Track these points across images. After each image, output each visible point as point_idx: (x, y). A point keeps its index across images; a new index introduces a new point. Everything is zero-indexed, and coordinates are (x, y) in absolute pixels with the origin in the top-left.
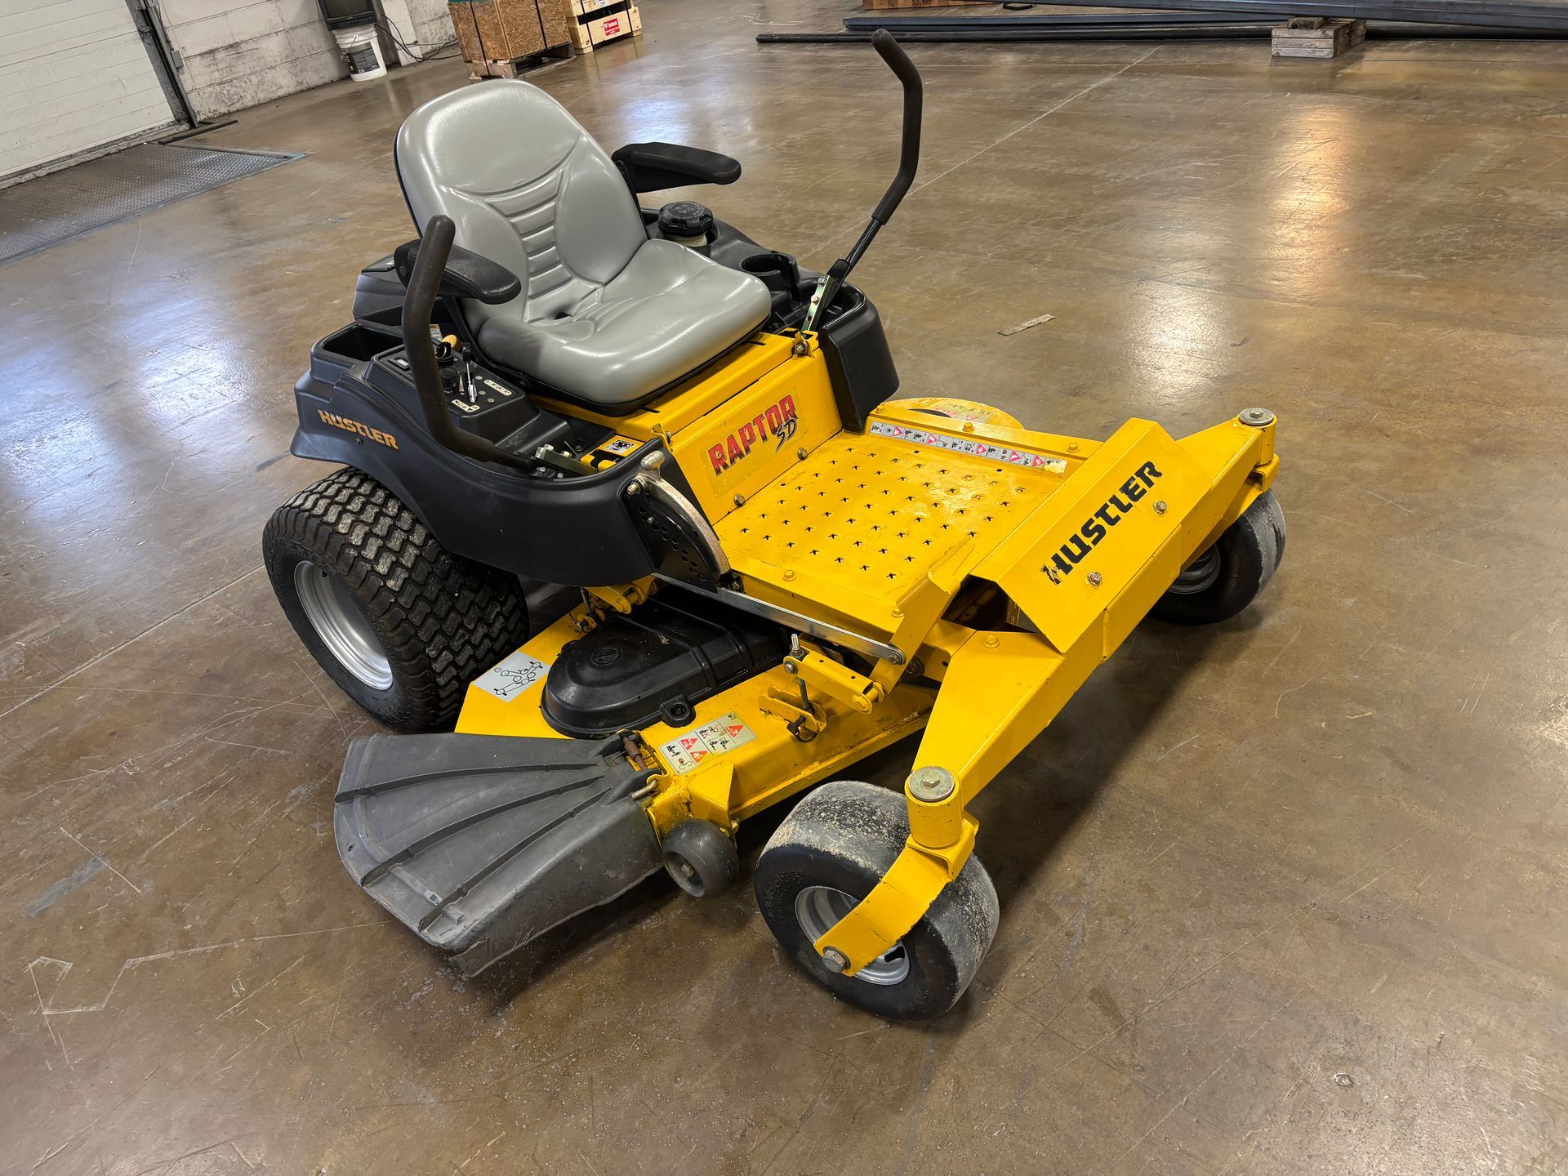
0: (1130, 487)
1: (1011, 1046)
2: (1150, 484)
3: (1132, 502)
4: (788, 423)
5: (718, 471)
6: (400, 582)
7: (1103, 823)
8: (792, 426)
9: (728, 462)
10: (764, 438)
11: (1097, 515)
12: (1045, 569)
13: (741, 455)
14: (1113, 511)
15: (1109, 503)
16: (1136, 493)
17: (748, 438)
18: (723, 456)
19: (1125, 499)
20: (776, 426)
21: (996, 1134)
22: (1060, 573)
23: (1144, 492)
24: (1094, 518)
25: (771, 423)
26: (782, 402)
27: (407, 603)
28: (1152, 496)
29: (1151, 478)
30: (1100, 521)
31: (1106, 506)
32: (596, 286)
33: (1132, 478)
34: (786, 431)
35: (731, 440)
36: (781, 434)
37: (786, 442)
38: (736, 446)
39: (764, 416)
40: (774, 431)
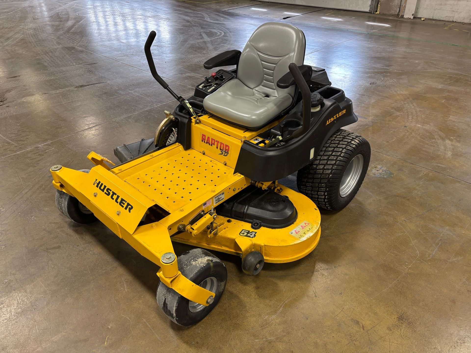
0: (123, 202)
2: (126, 208)
3: (119, 203)
5: (202, 141)
8: (226, 154)
9: (206, 141)
10: (217, 148)
11: (113, 192)
12: (96, 180)
13: (209, 144)
14: (115, 197)
15: (117, 195)
16: (122, 204)
17: (213, 143)
18: (205, 139)
19: (119, 200)
22: (96, 185)
23: (123, 207)
24: (112, 191)
25: (221, 147)
26: (226, 146)
28: (122, 210)
29: (128, 209)
30: (111, 193)
31: (116, 194)
32: (278, 96)
33: (126, 202)
34: (224, 153)
35: (209, 138)
36: (222, 152)
37: (222, 155)
38: (209, 141)
39: (220, 143)
40: (221, 149)
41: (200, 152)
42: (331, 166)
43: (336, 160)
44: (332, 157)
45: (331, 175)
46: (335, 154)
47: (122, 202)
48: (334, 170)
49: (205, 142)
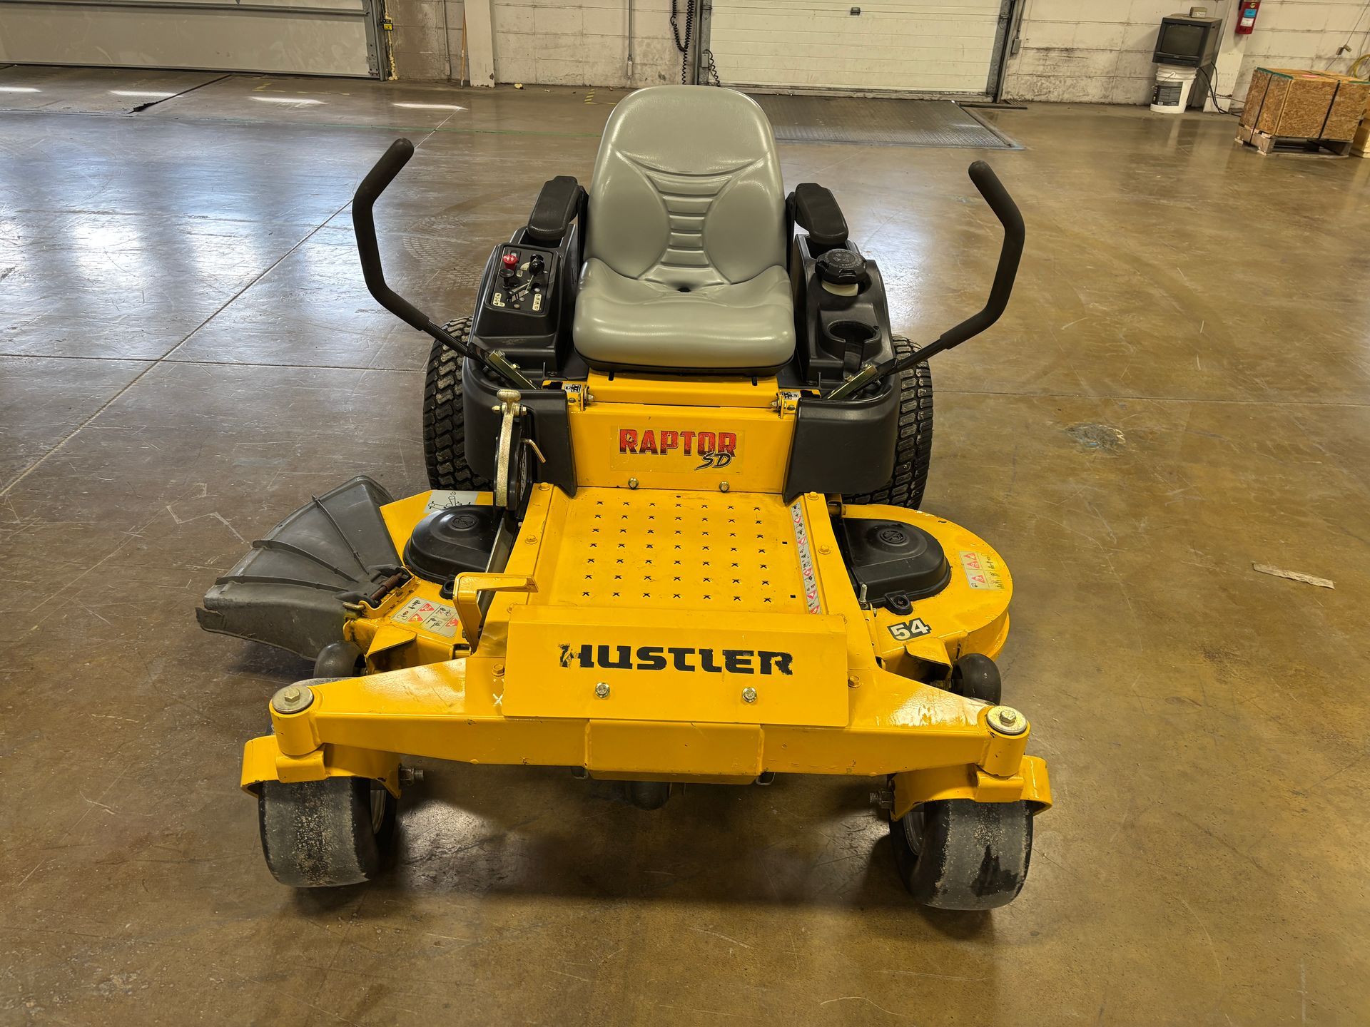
0: (738, 657)
1: (301, 954)
2: (766, 669)
3: (724, 669)
4: (722, 455)
5: (623, 450)
6: (444, 400)
7: (584, 918)
8: (725, 460)
9: (638, 448)
10: (687, 452)
11: (671, 650)
12: (565, 648)
13: (654, 451)
14: (693, 660)
15: (697, 651)
16: (738, 666)
17: (669, 442)
18: (635, 442)
19: (719, 660)
20: (706, 449)
21: (211, 979)
22: (577, 661)
23: (751, 671)
24: (666, 650)
25: (701, 445)
26: (723, 436)
27: (439, 415)
28: (756, 681)
29: (775, 668)
30: (670, 658)
31: (692, 651)
32: (725, 281)
33: (751, 653)
34: (716, 459)
35: (649, 434)
36: (708, 459)
37: (710, 468)
38: (653, 442)
39: (697, 435)
40: (701, 452)
41: (618, 487)
42: (913, 415)
43: (917, 398)
44: (905, 393)
45: (919, 437)
46: (907, 384)
47: (734, 661)
48: (921, 421)
49: (633, 451)
